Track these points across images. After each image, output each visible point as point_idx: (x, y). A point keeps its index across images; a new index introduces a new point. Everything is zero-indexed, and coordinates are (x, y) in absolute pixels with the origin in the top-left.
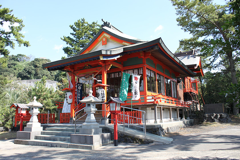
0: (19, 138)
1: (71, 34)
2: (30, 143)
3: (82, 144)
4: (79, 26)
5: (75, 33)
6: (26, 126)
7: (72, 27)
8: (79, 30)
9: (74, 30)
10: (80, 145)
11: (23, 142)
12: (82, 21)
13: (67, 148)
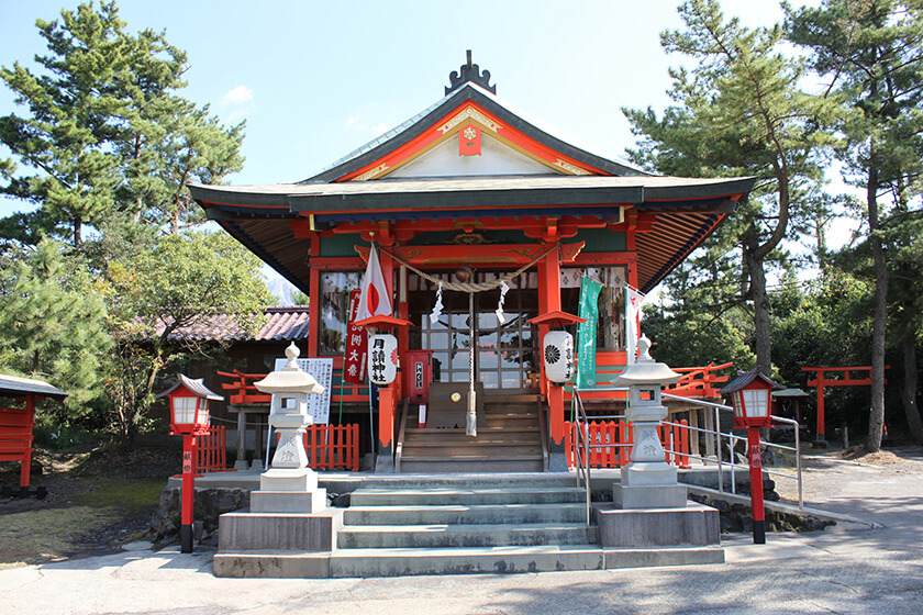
0: (244, 549)
1: (38, 59)
2: (344, 565)
3: (663, 544)
4: (90, 33)
5: (61, 59)
6: (259, 489)
7: (47, 31)
8: (85, 51)
9: (59, 45)
10: (665, 552)
11: (285, 564)
12: (106, 15)
13: (599, 568)
